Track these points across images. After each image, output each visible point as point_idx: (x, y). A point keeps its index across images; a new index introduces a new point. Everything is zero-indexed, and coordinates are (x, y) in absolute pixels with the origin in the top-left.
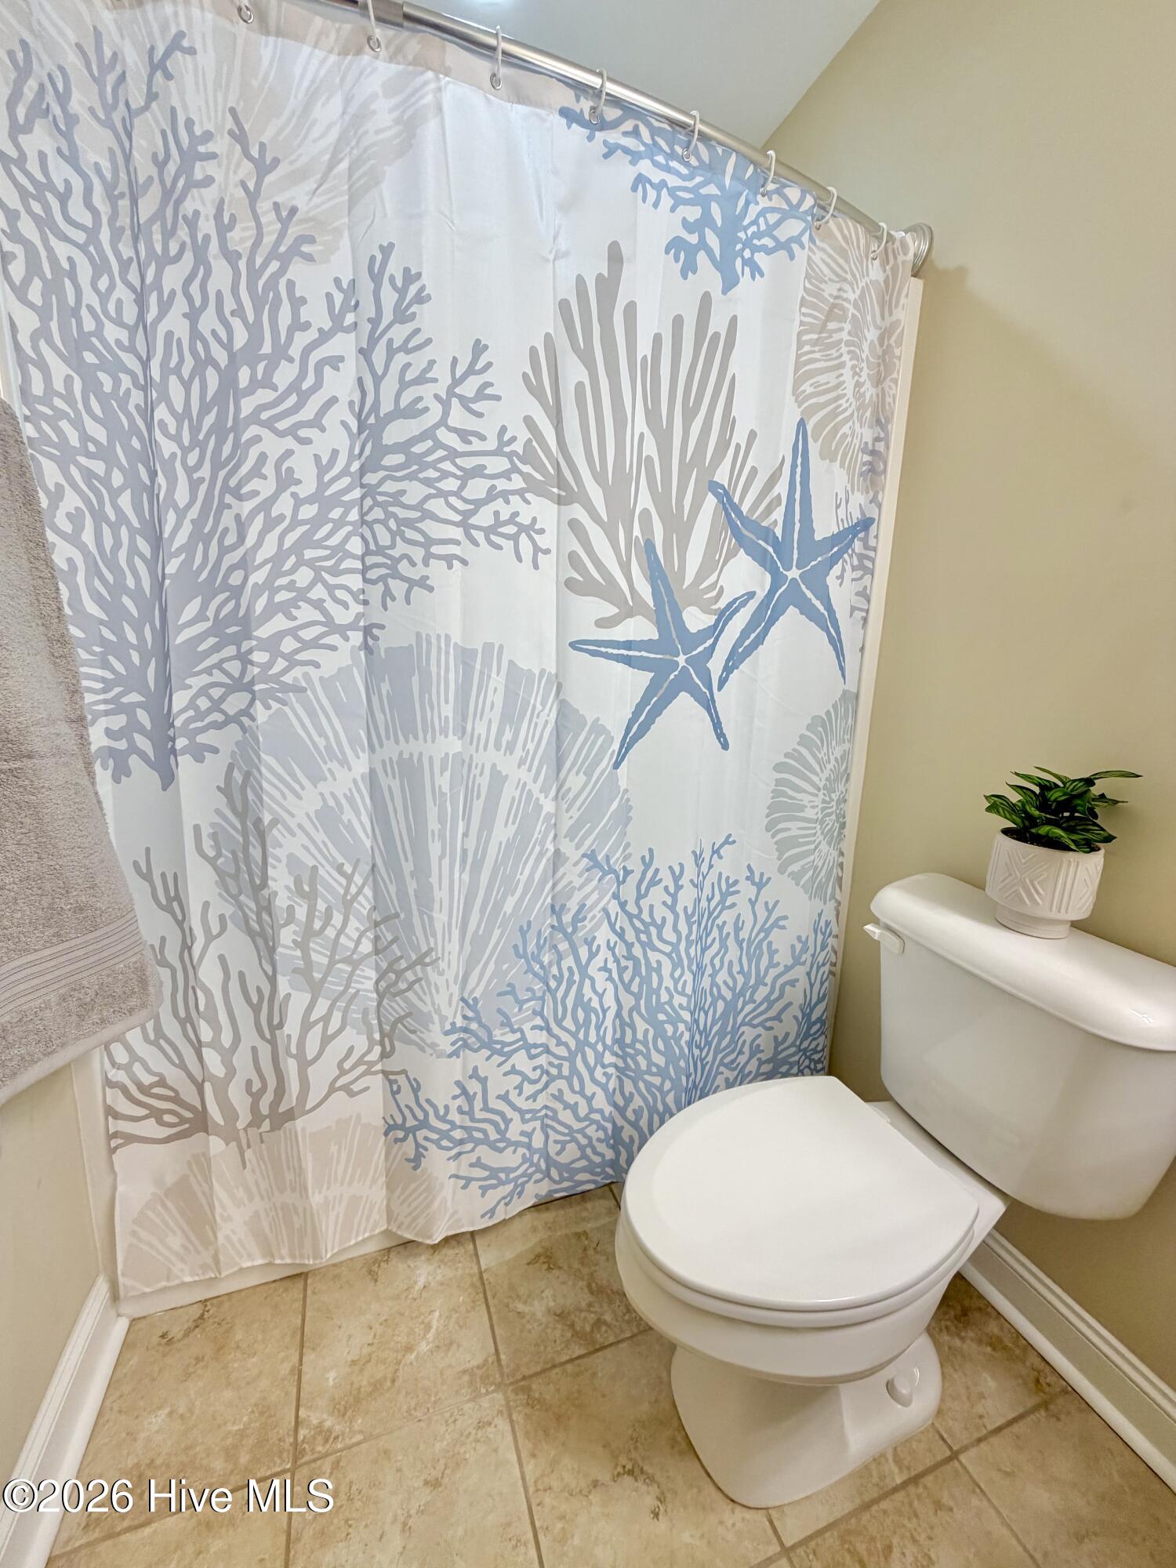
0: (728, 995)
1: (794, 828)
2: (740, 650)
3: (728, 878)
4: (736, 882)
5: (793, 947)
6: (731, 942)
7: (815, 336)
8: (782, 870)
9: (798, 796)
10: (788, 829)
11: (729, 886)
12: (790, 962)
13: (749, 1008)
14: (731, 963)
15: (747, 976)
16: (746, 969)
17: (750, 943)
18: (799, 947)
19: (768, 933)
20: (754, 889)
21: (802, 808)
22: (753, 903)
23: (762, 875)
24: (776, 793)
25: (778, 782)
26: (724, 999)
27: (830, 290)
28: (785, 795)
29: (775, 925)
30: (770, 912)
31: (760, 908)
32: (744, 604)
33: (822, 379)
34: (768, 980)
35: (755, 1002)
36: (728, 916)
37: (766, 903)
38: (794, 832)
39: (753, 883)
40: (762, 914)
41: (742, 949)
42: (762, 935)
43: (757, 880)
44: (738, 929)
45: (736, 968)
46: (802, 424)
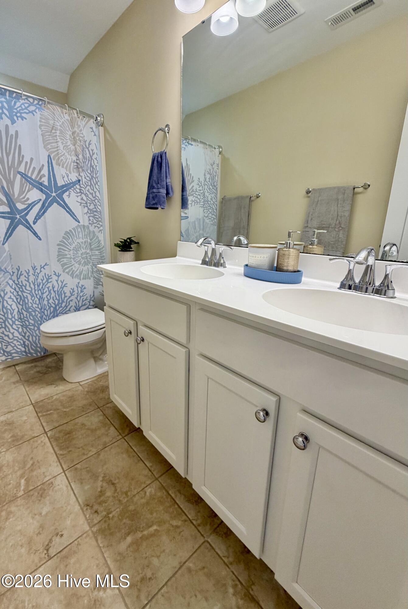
0: (54, 306)
1: (65, 260)
2: (40, 214)
3: (48, 275)
4: (51, 276)
5: (70, 291)
6: (52, 292)
7: (50, 134)
8: (64, 271)
9: (65, 252)
10: (63, 261)
11: (49, 277)
12: (70, 295)
13: (61, 309)
14: (53, 297)
15: (59, 300)
16: (58, 298)
17: (58, 292)
18: (72, 291)
19: (63, 288)
20: (57, 277)
21: (66, 255)
22: (57, 281)
23: (58, 273)
24: (59, 252)
25: (59, 249)
26: (53, 307)
27: (51, 122)
28: (61, 252)
29: (64, 286)
30: (62, 283)
31: (59, 282)
32: (38, 202)
33: (53, 144)
34: (65, 301)
35: (62, 307)
36: (50, 285)
37: (61, 281)
38: (66, 261)
39: (56, 276)
40: (60, 284)
41: (56, 293)
42: (61, 289)
43: (57, 274)
44: (53, 288)
45: (55, 298)
46: (49, 156)
